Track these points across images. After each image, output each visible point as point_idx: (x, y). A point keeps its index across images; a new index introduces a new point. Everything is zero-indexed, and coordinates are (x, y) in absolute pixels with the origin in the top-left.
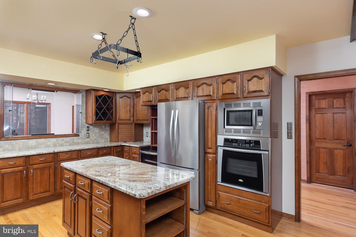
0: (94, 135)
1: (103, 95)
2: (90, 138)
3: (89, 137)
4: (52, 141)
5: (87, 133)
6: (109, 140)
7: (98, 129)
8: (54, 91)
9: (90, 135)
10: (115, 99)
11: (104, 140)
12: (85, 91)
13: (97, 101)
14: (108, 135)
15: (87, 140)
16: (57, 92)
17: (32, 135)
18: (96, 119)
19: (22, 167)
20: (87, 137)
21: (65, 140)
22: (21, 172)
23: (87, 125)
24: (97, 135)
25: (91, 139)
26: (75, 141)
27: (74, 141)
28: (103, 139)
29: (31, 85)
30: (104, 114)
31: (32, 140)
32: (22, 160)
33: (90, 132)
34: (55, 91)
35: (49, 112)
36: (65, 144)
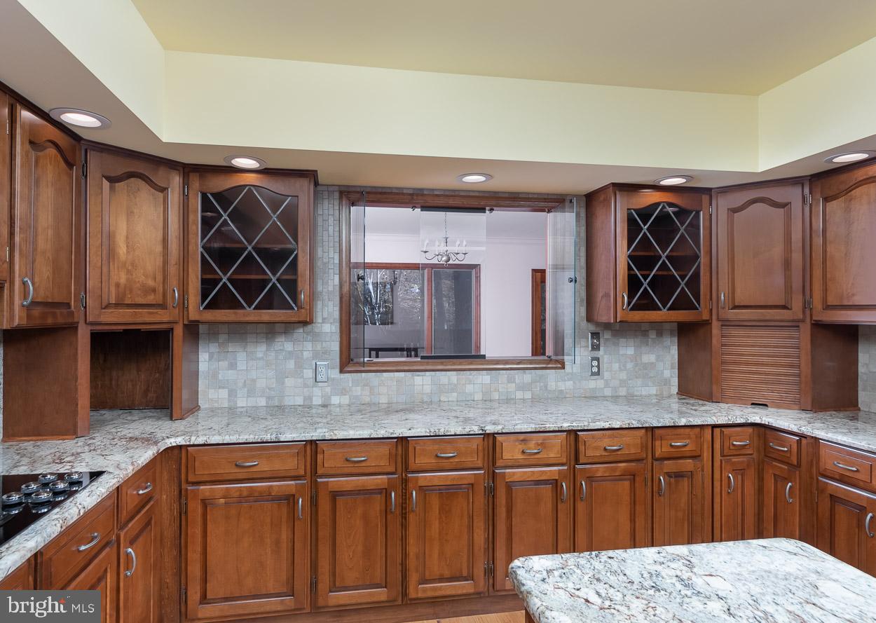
0: (616, 366)
1: (657, 204)
2: (603, 378)
3: (598, 373)
4: (479, 381)
5: (593, 359)
6: (675, 390)
7: (631, 342)
8: (482, 210)
9: (604, 366)
10: (708, 217)
11: (655, 388)
12: (584, 199)
13: (633, 229)
14: (672, 368)
15: (594, 384)
16: (491, 210)
17: (423, 358)
18: (629, 303)
19: (385, 477)
20: (593, 374)
21: (517, 381)
22: (385, 492)
23: (592, 328)
24: (630, 365)
25: (606, 381)
26: (552, 385)
27: (546, 387)
28: (650, 384)
29: (417, 195)
30: (663, 285)
31: (423, 373)
32: (385, 450)
33: (601, 353)
34: (487, 208)
35: (476, 288)
36: (519, 395)
